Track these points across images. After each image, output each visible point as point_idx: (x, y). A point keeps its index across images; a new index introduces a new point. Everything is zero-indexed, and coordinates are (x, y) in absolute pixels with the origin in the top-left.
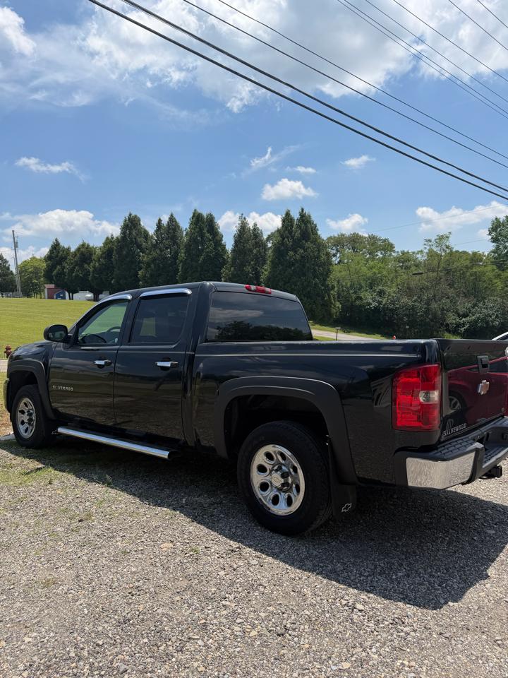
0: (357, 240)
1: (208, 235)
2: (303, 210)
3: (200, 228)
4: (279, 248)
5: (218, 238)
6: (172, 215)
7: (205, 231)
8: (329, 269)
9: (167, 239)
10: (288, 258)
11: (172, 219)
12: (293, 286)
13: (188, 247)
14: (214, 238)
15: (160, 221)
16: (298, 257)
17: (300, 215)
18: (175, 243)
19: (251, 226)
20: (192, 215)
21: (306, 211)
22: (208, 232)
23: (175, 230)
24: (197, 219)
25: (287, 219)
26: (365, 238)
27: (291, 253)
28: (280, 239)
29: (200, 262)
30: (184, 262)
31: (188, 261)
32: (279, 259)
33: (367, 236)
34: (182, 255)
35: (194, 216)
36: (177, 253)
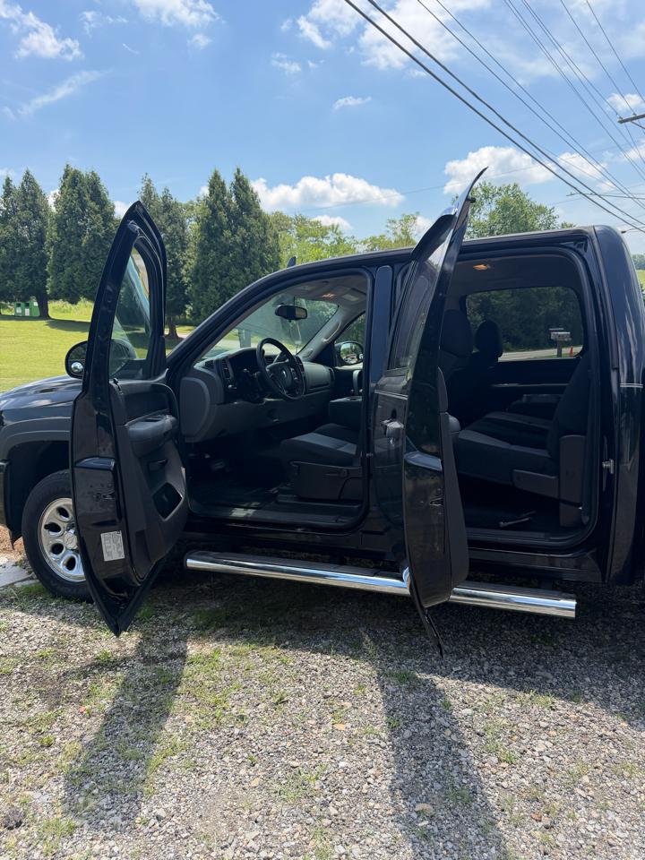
0: (281, 222)
1: (92, 204)
2: (239, 171)
3: (79, 194)
4: (208, 225)
5: (108, 209)
6: (28, 173)
7: (87, 198)
8: (278, 257)
9: (23, 210)
10: (223, 239)
11: (28, 179)
12: (234, 281)
13: (61, 223)
14: (102, 208)
15: (8, 181)
16: (238, 239)
17: (236, 178)
18: (36, 216)
19: (160, 193)
20: (63, 172)
21: (244, 173)
22: (92, 199)
23: (34, 196)
24: (73, 180)
25: (216, 184)
26: (291, 219)
27: (227, 233)
28: (209, 212)
29: (83, 245)
30: (57, 246)
31: (63, 244)
32: (209, 241)
33: (292, 216)
34: (52, 233)
35: (66, 176)
36: (41, 231)
